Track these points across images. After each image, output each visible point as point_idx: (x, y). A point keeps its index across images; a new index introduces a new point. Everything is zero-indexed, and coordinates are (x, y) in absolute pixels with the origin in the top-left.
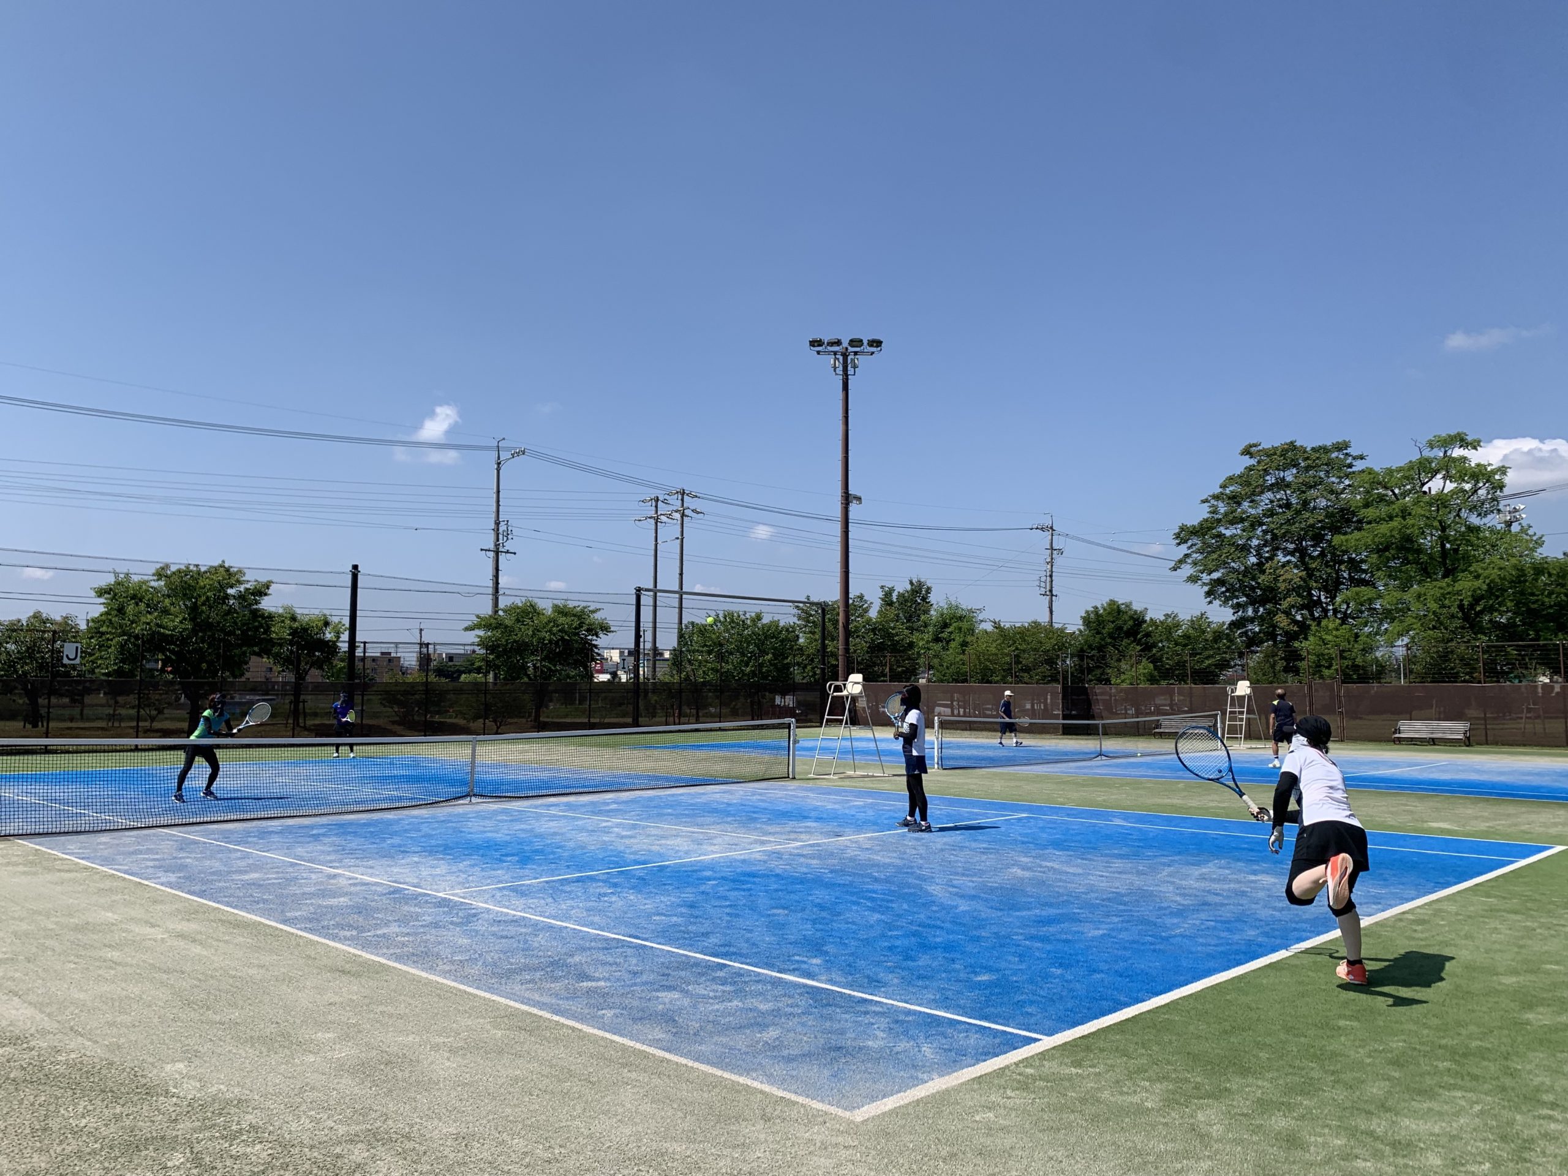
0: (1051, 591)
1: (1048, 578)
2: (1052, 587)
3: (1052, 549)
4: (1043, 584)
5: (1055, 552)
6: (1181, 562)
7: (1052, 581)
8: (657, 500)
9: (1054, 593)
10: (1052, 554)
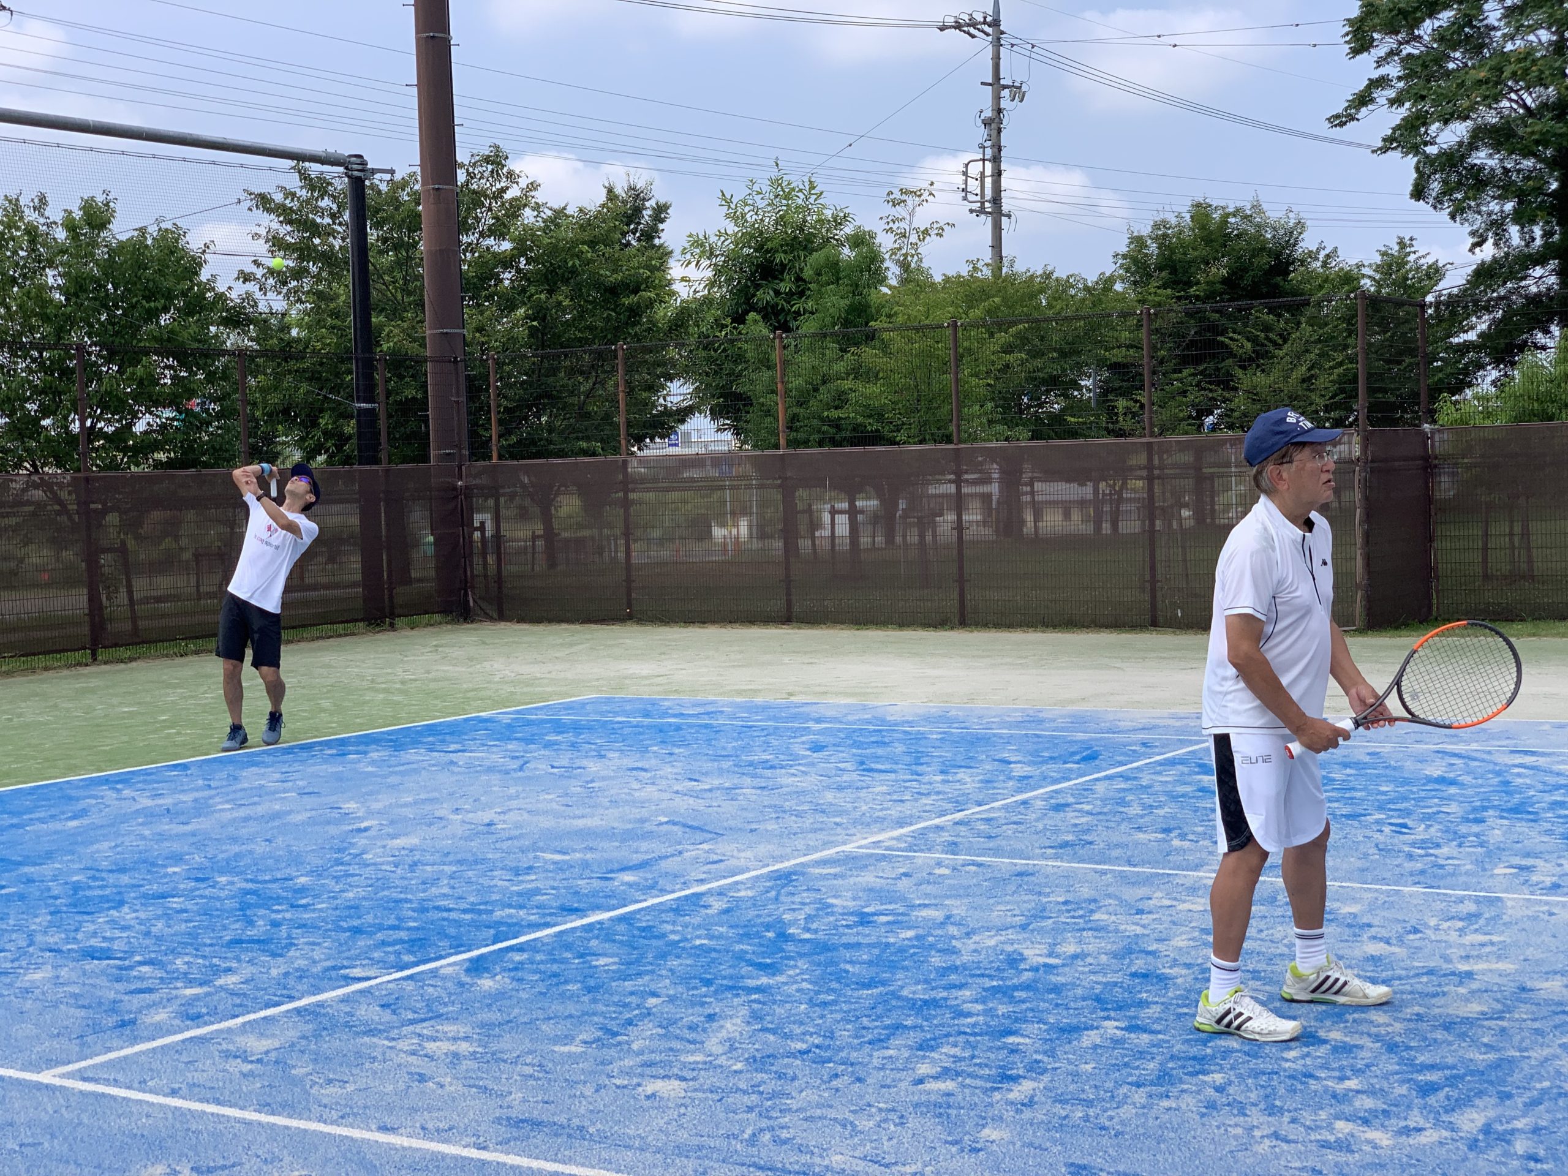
0: (996, 200)
1: (988, 165)
2: (997, 191)
3: (996, 83)
5: (1005, 93)
9: (1005, 208)
10: (997, 98)
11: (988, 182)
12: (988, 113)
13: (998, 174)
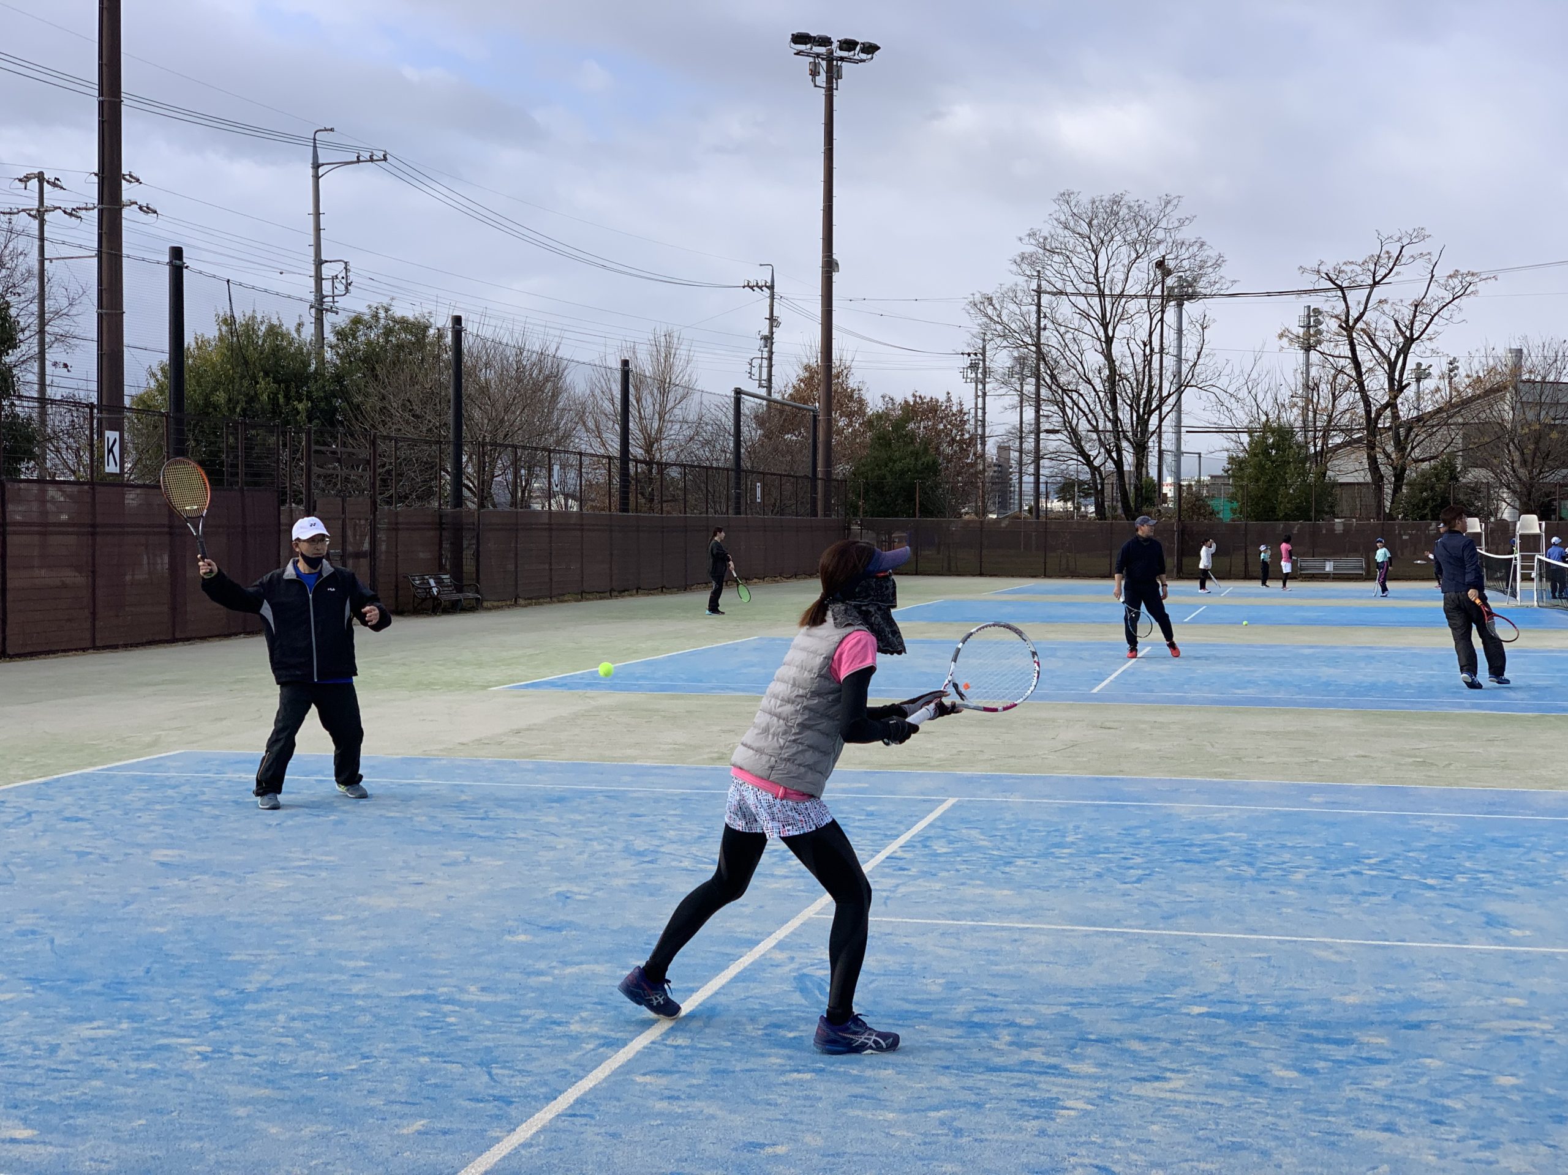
1: (765, 363)
3: (771, 318)
4: (755, 371)
8: (41, 177)
10: (771, 327)
11: (765, 371)
12: (766, 332)
13: (770, 366)
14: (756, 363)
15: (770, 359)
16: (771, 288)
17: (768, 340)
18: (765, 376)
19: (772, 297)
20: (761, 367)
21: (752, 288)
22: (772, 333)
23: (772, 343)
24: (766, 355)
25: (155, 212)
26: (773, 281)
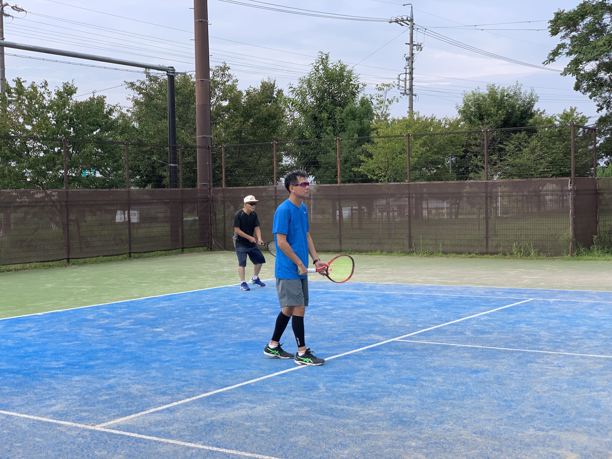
0: (411, 89)
1: (408, 76)
2: (411, 86)
3: (411, 43)
4: (402, 83)
5: (415, 47)
6: (555, 53)
7: (412, 79)
9: (414, 92)
10: (412, 49)
11: (408, 82)
14: (403, 77)
15: (411, 73)
16: (411, 20)
17: (410, 59)
18: (408, 87)
19: (412, 28)
20: (406, 79)
21: (397, 21)
22: (412, 54)
23: (412, 62)
24: (408, 71)
25: (23, 10)
26: (412, 16)
